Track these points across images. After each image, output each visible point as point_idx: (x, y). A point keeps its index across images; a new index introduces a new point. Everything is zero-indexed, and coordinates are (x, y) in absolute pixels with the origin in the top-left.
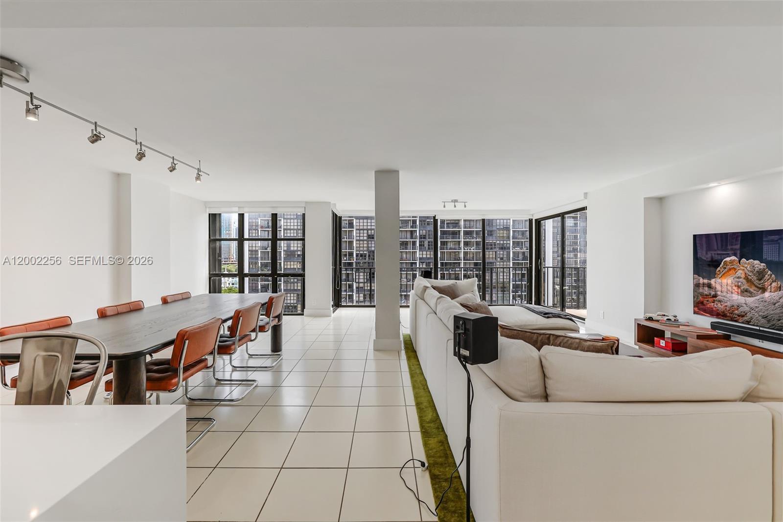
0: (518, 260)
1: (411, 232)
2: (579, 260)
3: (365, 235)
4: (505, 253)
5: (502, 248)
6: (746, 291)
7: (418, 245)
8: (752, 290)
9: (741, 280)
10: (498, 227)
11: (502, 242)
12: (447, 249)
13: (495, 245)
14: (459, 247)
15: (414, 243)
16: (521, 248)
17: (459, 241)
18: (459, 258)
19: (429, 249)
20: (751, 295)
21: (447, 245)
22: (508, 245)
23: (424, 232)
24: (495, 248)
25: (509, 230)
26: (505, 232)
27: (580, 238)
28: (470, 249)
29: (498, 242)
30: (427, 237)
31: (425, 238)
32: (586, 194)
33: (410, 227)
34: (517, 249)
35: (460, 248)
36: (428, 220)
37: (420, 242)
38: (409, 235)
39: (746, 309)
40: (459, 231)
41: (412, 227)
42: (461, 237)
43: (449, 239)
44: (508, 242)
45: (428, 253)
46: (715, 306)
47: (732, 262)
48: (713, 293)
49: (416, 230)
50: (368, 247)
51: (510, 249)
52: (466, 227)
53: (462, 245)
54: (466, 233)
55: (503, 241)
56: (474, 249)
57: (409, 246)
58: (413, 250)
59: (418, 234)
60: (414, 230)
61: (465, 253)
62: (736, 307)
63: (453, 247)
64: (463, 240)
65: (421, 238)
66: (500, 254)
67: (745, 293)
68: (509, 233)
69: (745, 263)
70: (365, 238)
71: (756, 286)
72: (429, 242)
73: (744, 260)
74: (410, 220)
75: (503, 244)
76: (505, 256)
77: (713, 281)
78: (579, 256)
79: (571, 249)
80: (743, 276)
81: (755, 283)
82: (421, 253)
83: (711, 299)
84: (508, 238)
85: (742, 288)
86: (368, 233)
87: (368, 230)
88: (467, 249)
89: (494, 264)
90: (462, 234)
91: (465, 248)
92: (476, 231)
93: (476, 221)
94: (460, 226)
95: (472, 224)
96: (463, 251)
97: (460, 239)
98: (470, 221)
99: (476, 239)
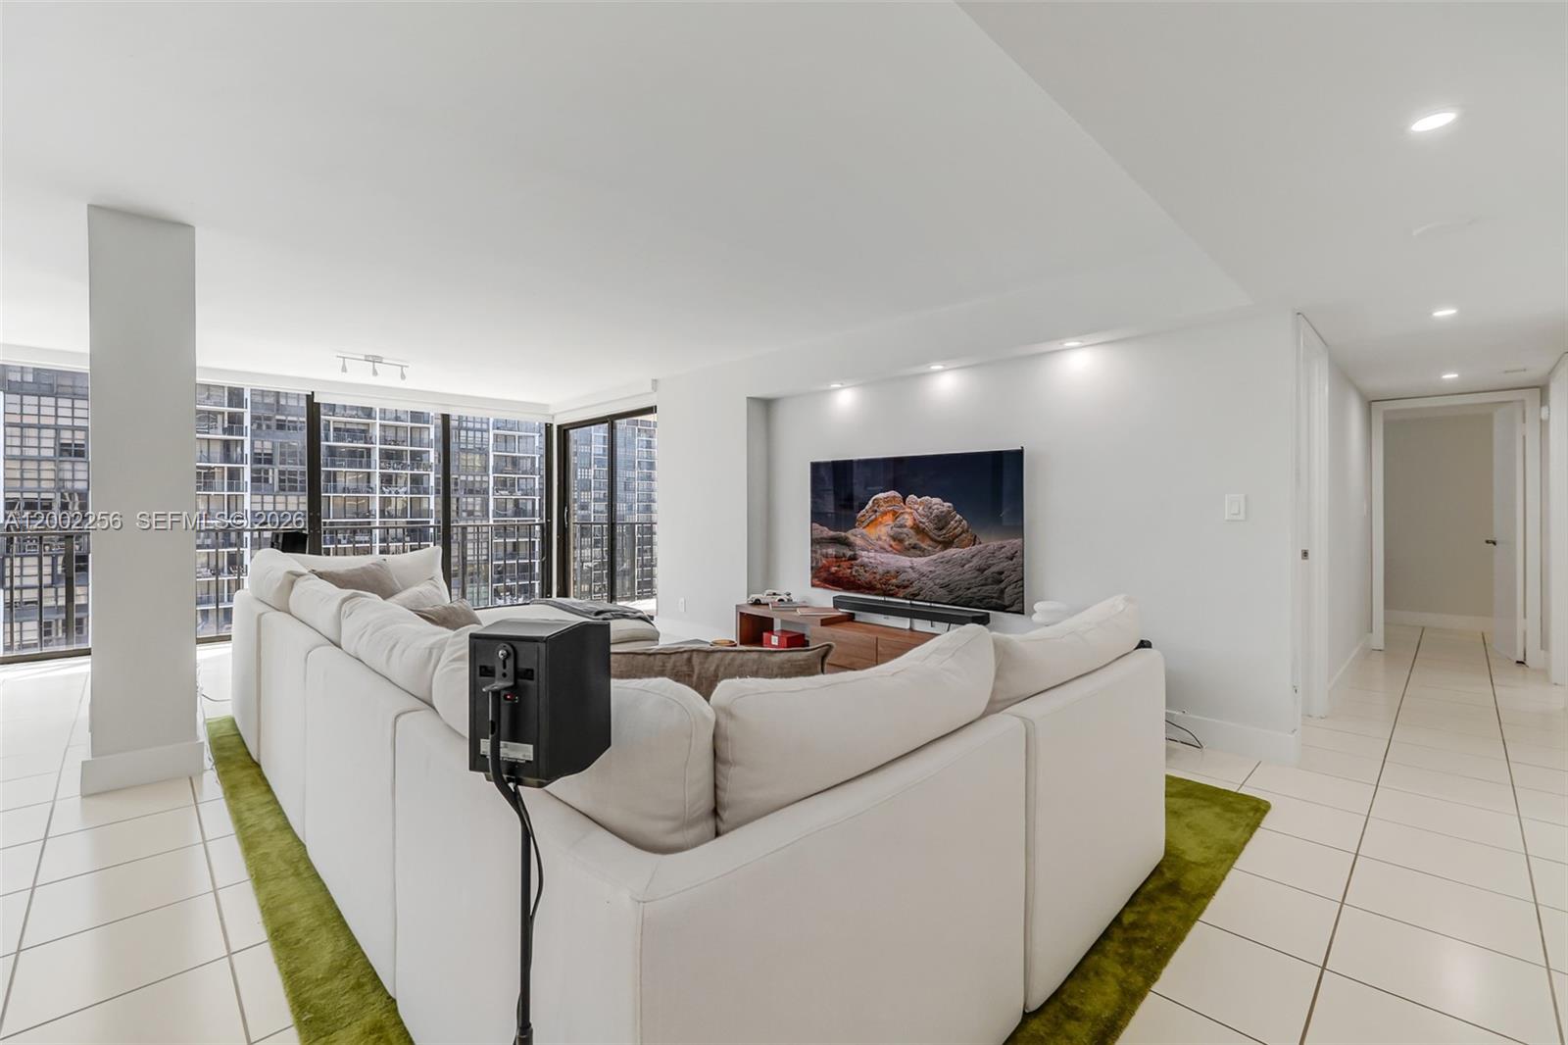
0: (505, 516)
1: (226, 444)
3: (51, 443)
4: (478, 500)
5: (471, 492)
6: (914, 547)
7: (247, 476)
8: (923, 545)
9: (905, 530)
10: (463, 446)
11: (471, 478)
12: (334, 492)
14: (369, 487)
15: (234, 475)
16: (512, 493)
17: (369, 473)
18: (369, 512)
19: (282, 489)
20: (923, 553)
21: (335, 481)
22: (484, 486)
23: (268, 445)
24: (456, 490)
25: (487, 455)
26: (477, 457)
28: (397, 493)
29: (463, 478)
30: (277, 458)
31: (269, 461)
32: (655, 381)
33: (220, 430)
34: (502, 492)
35: (371, 490)
36: (278, 417)
37: (253, 471)
38: (217, 450)
39: (915, 575)
40: (368, 450)
41: (229, 431)
42: (373, 463)
43: (340, 466)
44: (485, 479)
45: (280, 499)
46: (854, 573)
47: (887, 500)
48: (849, 553)
49: (242, 441)
50: (59, 481)
51: (488, 493)
52: (386, 440)
53: (376, 481)
54: (387, 456)
55: (474, 476)
56: (406, 493)
57: (217, 480)
58: (229, 490)
59: (247, 450)
60: (237, 441)
61: (385, 502)
62: (893, 573)
63: (354, 486)
64: (378, 470)
65: (257, 459)
66: (467, 502)
67: (912, 551)
68: (487, 461)
69: (916, 503)
70: (50, 453)
71: (932, 539)
72: (281, 473)
73: (912, 497)
74: (223, 413)
75: (474, 482)
76: (477, 508)
77: (850, 535)
80: (909, 523)
81: (931, 534)
82: (258, 498)
83: (846, 563)
84: (485, 468)
85: (907, 543)
86: (57, 437)
87: (57, 429)
88: (390, 492)
90: (376, 456)
91: (384, 489)
92: (411, 451)
93: (411, 428)
94: (371, 438)
95: (401, 434)
96: (378, 495)
97: (370, 468)
98: (396, 427)
99: (412, 469)
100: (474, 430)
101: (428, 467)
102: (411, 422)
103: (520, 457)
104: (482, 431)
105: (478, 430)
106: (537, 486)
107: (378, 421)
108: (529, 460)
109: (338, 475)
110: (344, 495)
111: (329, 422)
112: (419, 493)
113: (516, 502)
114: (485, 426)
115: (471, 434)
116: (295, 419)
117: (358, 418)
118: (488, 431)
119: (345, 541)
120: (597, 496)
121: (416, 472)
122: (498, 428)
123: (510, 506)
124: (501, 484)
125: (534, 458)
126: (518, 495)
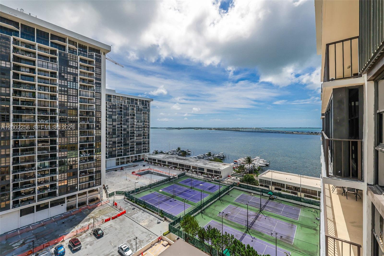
0: (84, 129)
2: (123, 129)
11: (71, 118)
13: (66, 120)
14: (34, 120)
16: (86, 122)
17: (34, 116)
21: (20, 118)
22: (76, 120)
24: (66, 121)
25: (77, 110)
26: (74, 111)
27: (123, 118)
28: (44, 122)
29: (69, 117)
34: (83, 122)
40: (34, 108)
43: (23, 113)
44: (76, 118)
51: (78, 122)
52: (40, 105)
53: (36, 118)
54: (40, 110)
55: (73, 117)
61: (40, 125)
63: (29, 120)
64: (37, 115)
68: (77, 112)
75: (73, 119)
78: (123, 127)
79: (119, 123)
84: (77, 115)
88: (42, 122)
89: (66, 132)
90: (36, 110)
91: (40, 121)
92: (50, 109)
93: (50, 102)
94: (35, 104)
95: (46, 103)
96: (37, 123)
97: (35, 114)
98: (45, 101)
99: (50, 115)
100: (73, 103)
101: (57, 114)
102: (50, 100)
103: (89, 112)
104: (75, 103)
105: (74, 103)
106: (94, 120)
107: (37, 99)
108: (92, 113)
109: (22, 116)
110: (24, 123)
111: (19, 99)
112: (53, 122)
113: (88, 125)
114: (76, 102)
115: (71, 104)
116: (5, 97)
117: (30, 97)
118: (77, 103)
119: (25, 138)
120: (118, 123)
121: (51, 115)
122: (81, 102)
123: (86, 126)
124: (82, 120)
125: (94, 112)
126: (88, 123)
